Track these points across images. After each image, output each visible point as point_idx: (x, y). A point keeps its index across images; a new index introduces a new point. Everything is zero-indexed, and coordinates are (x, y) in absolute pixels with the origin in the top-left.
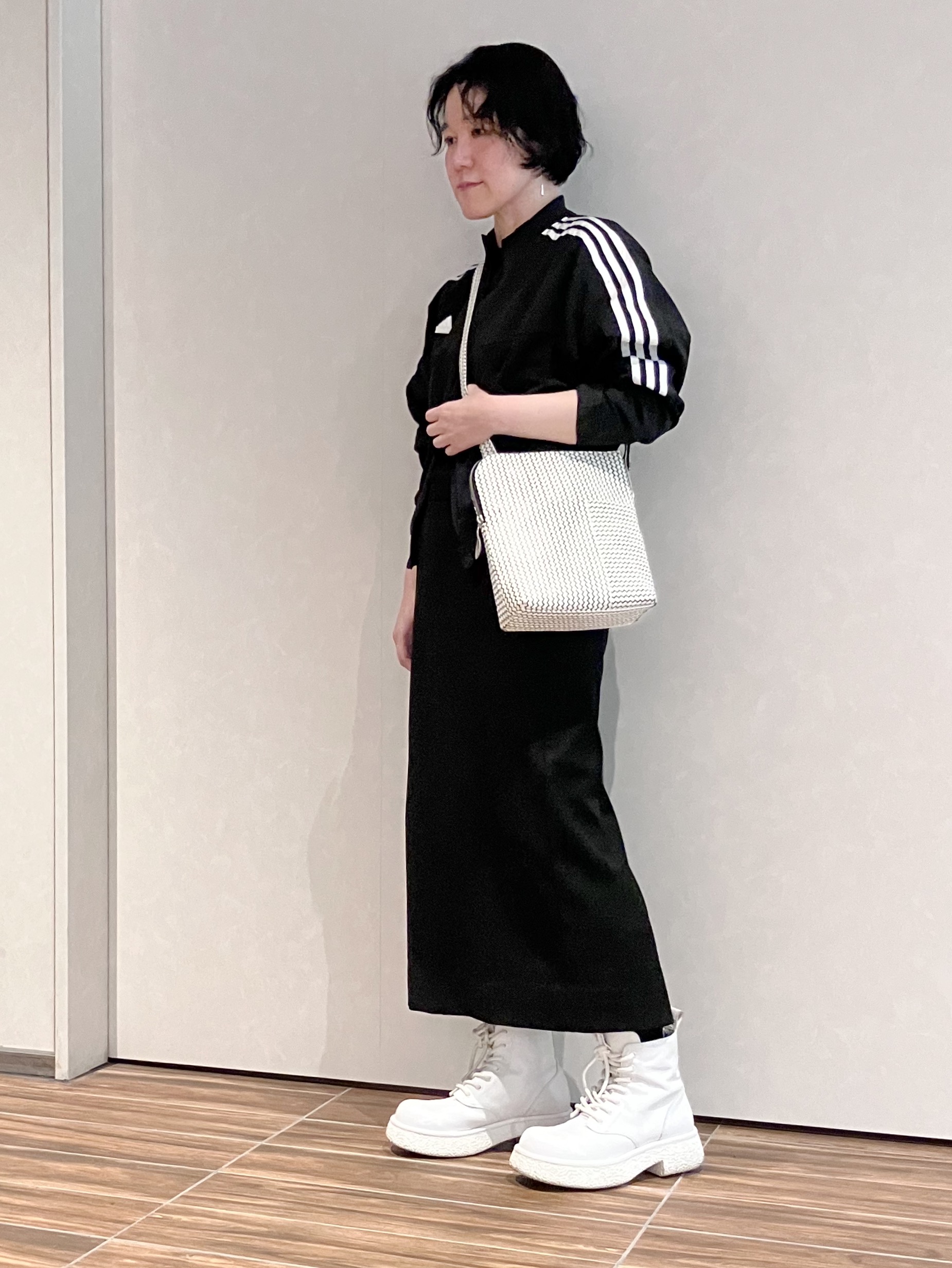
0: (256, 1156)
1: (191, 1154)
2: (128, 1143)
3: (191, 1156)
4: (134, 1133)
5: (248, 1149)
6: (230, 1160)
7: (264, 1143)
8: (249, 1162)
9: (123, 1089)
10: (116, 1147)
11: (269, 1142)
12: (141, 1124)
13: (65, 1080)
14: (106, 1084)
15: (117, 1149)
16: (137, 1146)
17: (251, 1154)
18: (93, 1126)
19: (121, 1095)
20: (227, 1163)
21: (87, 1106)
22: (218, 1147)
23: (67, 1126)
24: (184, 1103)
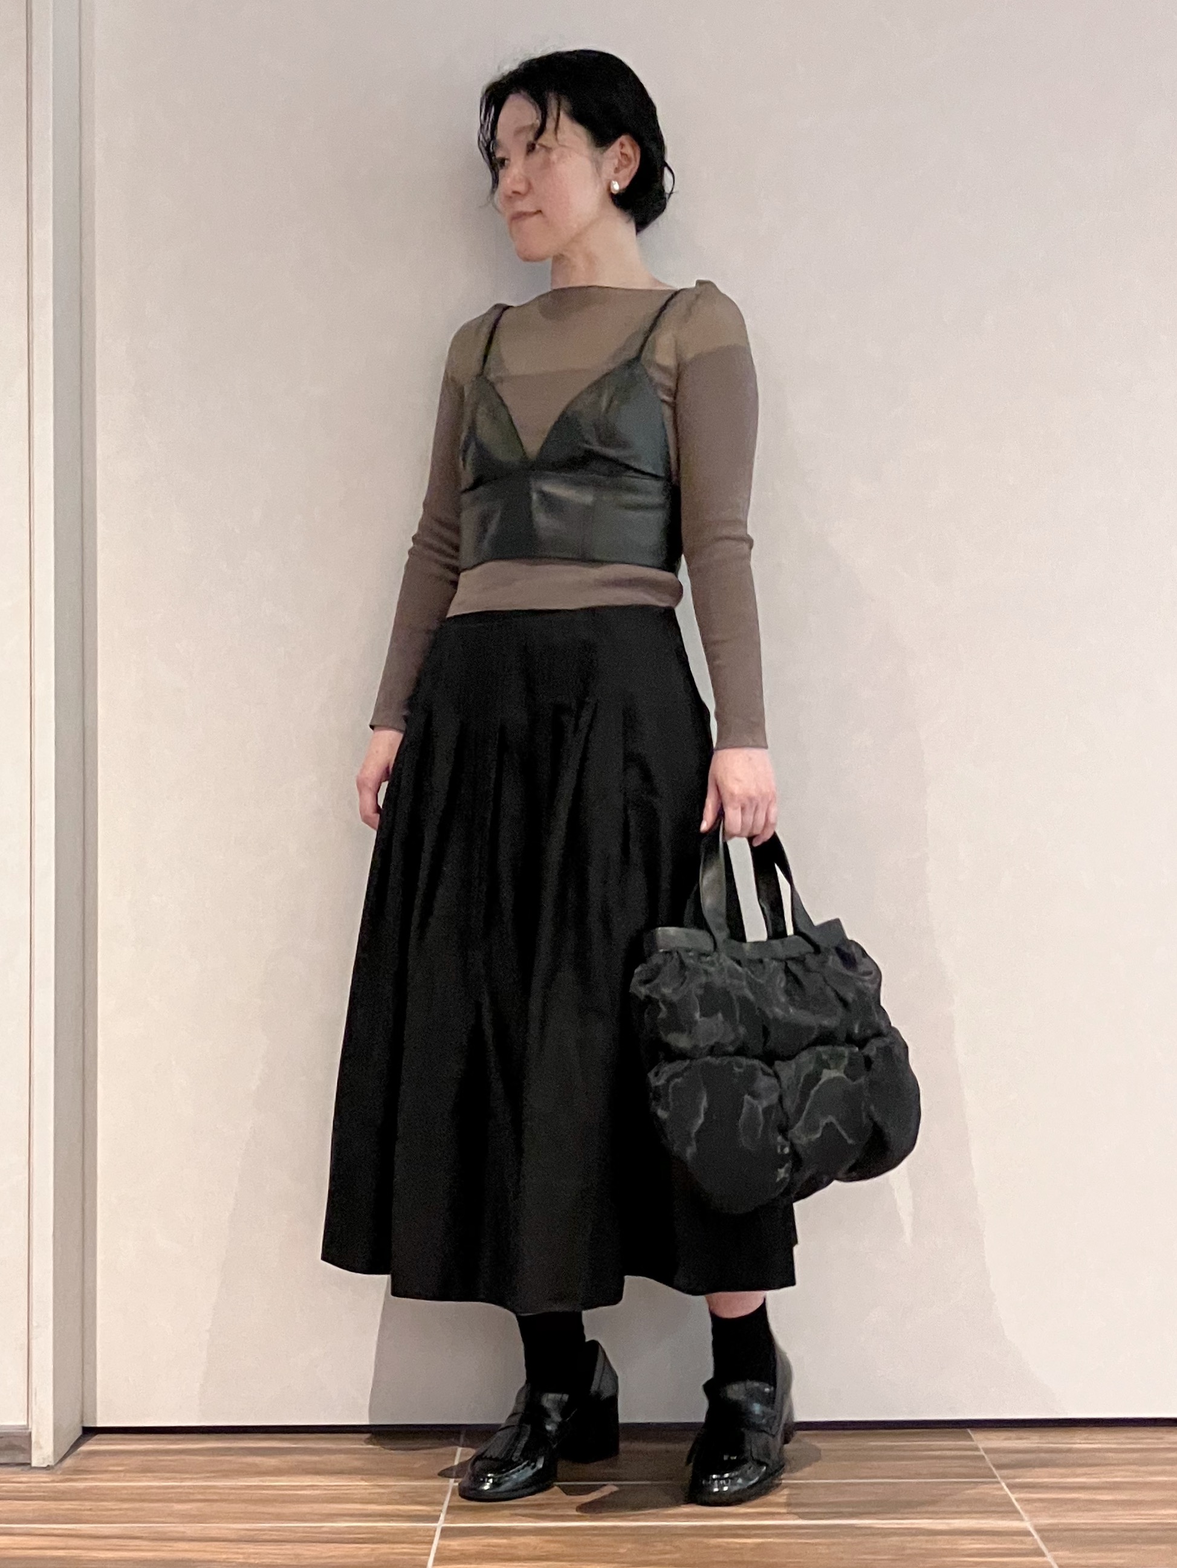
0: (455, 1544)
1: (362, 1552)
2: (251, 1548)
3: (366, 1556)
4: (243, 1533)
5: (434, 1536)
6: (428, 1555)
7: (440, 1524)
8: (456, 1554)
9: (145, 1470)
10: (241, 1556)
11: (446, 1520)
12: (236, 1519)
13: (48, 1466)
14: (114, 1465)
15: (244, 1558)
16: (270, 1551)
17: (446, 1542)
18: (172, 1529)
19: (155, 1479)
20: (428, 1559)
21: (123, 1500)
22: (386, 1537)
23: (129, 1533)
24: (263, 1481)
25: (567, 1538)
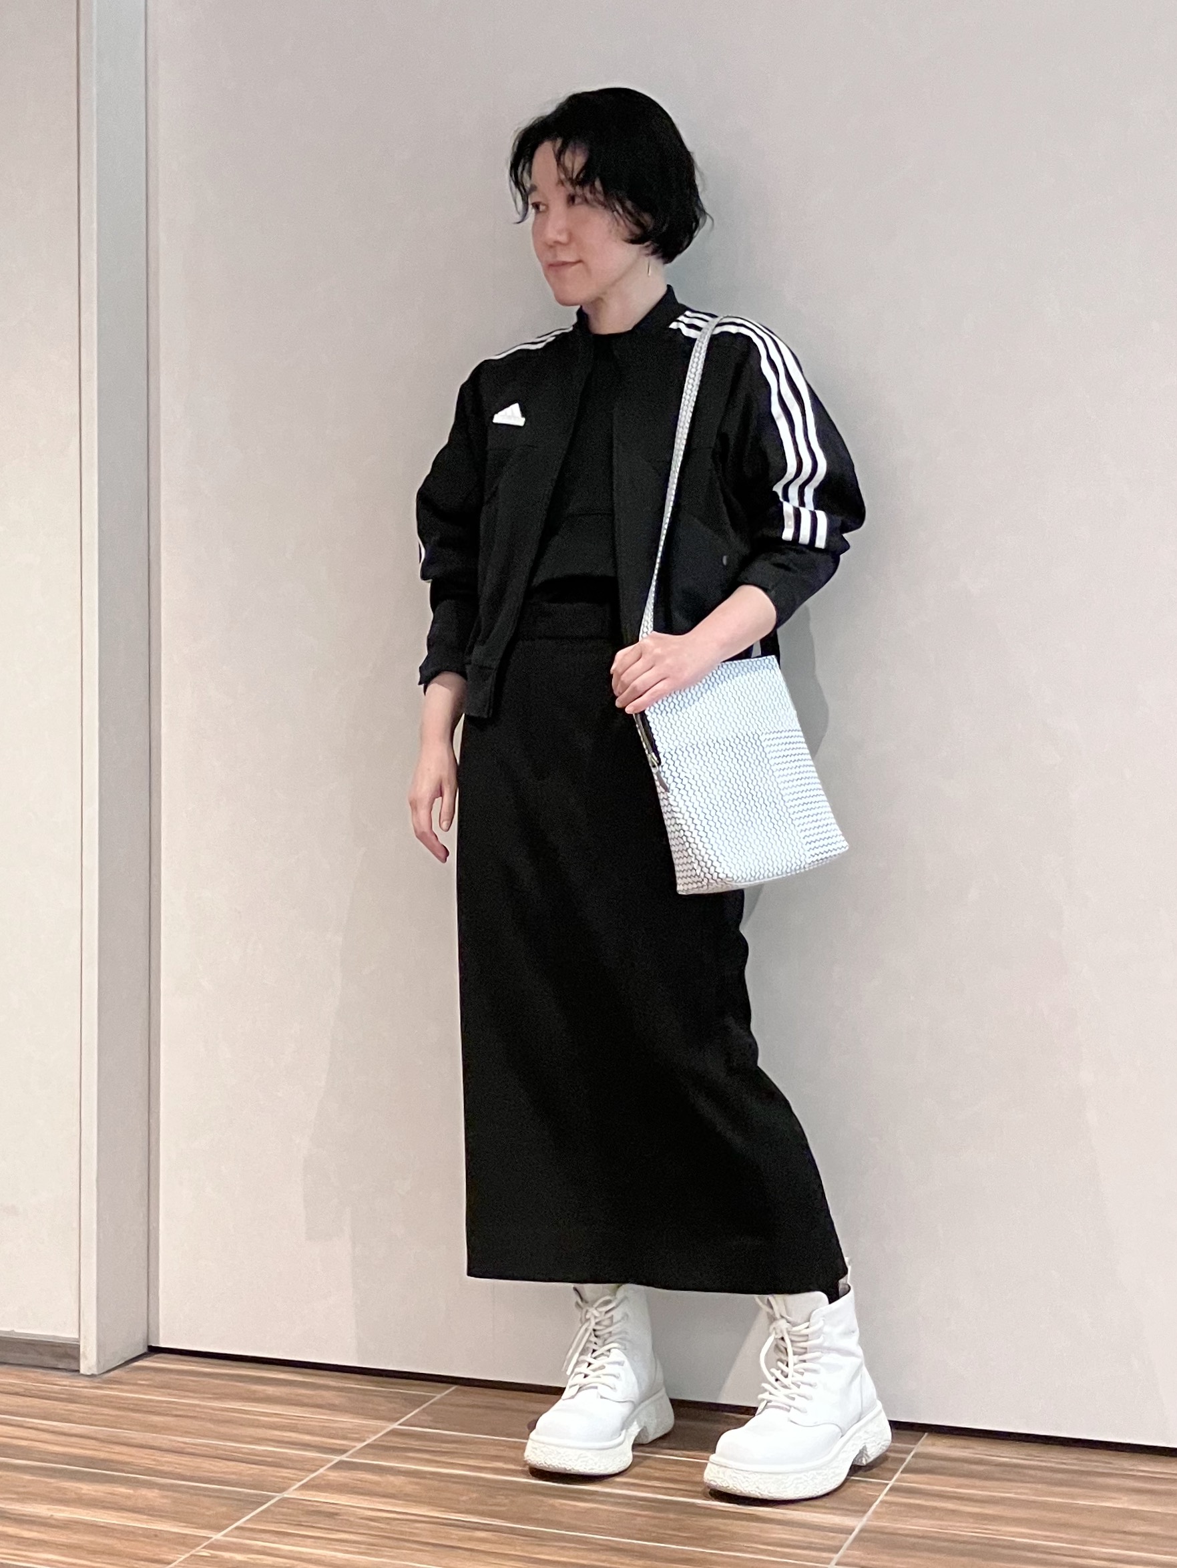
0: (334, 1476)
1: (250, 1472)
2: (170, 1457)
3: (250, 1475)
4: (178, 1444)
5: (322, 1467)
6: (299, 1480)
7: (344, 1458)
8: (323, 1483)
9: (163, 1386)
10: (154, 1463)
11: (352, 1456)
12: (187, 1433)
13: (92, 1375)
14: (144, 1380)
15: (157, 1465)
16: (180, 1462)
17: (328, 1472)
18: (126, 1435)
19: (163, 1395)
20: (295, 1484)
21: (119, 1408)
22: (285, 1463)
23: (93, 1435)
24: (243, 1406)
25: (430, 1482)
